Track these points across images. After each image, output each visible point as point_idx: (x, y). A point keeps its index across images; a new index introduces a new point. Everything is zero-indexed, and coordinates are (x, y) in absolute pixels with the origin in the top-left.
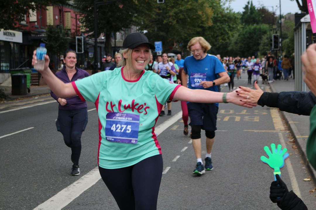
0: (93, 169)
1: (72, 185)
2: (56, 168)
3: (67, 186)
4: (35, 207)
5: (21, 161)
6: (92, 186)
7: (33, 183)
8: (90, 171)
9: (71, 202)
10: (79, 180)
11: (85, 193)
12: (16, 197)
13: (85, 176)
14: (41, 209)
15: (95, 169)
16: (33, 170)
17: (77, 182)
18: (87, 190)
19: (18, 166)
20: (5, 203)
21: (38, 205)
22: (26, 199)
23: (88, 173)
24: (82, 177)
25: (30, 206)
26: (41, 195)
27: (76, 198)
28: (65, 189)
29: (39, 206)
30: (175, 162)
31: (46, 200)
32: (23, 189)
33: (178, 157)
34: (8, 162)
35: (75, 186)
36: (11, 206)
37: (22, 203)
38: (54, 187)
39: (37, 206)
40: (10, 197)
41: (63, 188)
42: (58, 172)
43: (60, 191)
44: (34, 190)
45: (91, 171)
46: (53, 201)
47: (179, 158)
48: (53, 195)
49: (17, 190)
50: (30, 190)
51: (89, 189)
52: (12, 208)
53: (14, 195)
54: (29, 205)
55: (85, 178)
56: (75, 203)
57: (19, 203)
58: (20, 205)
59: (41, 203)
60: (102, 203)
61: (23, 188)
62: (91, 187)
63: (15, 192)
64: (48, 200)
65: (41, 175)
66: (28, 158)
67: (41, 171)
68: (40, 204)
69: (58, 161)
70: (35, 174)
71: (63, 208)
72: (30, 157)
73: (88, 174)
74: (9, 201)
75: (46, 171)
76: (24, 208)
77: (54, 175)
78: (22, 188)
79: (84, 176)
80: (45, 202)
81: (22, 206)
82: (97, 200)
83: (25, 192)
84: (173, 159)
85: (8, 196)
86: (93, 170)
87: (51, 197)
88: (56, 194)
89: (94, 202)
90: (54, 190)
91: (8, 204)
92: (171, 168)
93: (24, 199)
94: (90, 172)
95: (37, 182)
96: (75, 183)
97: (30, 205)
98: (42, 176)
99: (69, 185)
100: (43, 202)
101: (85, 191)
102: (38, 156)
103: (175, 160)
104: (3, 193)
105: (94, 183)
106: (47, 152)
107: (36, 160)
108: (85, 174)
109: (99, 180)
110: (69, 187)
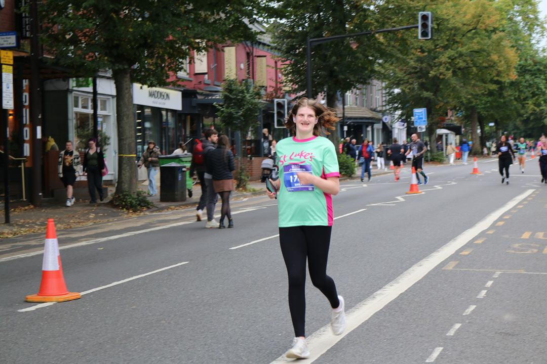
2: (220, 346)
5: (155, 330)
16: (175, 349)
19: (148, 340)
23: (280, 358)
30: (451, 338)
33: (458, 326)
34: (131, 330)
42: (221, 354)
47: (458, 329)
65: (189, 359)
66: (169, 323)
67: (190, 350)
69: (225, 331)
72: (172, 322)
75: (199, 351)
77: (213, 359)
84: (448, 330)
92: (443, 350)
98: (191, 361)
102: (189, 320)
103: (451, 333)
106: (206, 312)
107: (182, 329)
108: (274, 360)
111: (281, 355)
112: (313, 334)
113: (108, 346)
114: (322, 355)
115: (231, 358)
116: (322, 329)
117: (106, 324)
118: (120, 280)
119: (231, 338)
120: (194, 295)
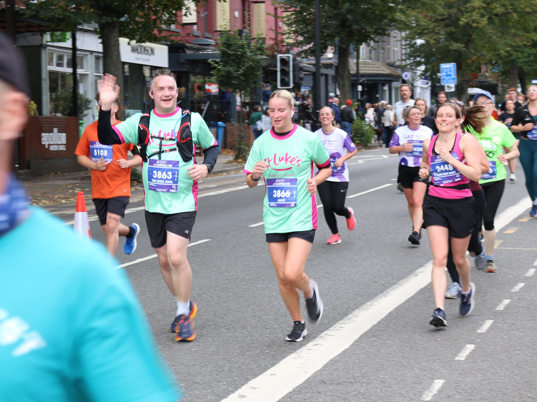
0: (340, 320)
1: (304, 348)
2: (269, 317)
3: (296, 350)
4: (243, 384)
6: (344, 352)
7: (229, 342)
8: (335, 323)
9: (309, 379)
10: (317, 339)
11: (332, 362)
12: (205, 365)
13: (327, 332)
14: (255, 388)
15: (343, 320)
16: (226, 320)
17: (314, 344)
18: (334, 358)
20: (186, 375)
21: (247, 380)
22: (224, 370)
23: (332, 328)
24: (322, 335)
25: (233, 383)
26: (249, 363)
27: (317, 372)
28: (293, 355)
29: (249, 382)
30: (501, 312)
31: (262, 373)
32: (214, 353)
33: (507, 302)
35: (310, 349)
36: (198, 381)
37: (218, 377)
38: (272, 351)
39: (247, 383)
40: (194, 365)
43: (284, 357)
44: (235, 355)
45: (338, 323)
46: (275, 375)
47: (508, 305)
48: (274, 364)
49: (204, 354)
50: (227, 354)
51: (339, 357)
52: (202, 385)
53: (200, 362)
54: (231, 380)
55: (326, 336)
56: (316, 380)
57: (212, 376)
58: (216, 380)
59: (253, 378)
60: (367, 382)
61: (214, 351)
62: (341, 353)
63: (201, 358)
64: (264, 374)
65: (243, 328)
66: (212, 297)
67: (241, 321)
68: (251, 379)
69: (270, 305)
70: (232, 326)
71: (296, 388)
72: (214, 296)
73: (332, 330)
74: (194, 372)
75: (250, 321)
76: (224, 385)
77: (266, 328)
78: (212, 350)
79: (325, 333)
80: (259, 376)
81: (219, 382)
82: (358, 377)
83: (220, 357)
84: (497, 305)
85: (190, 363)
86: (340, 322)
87: (269, 368)
88: (278, 362)
89: (352, 380)
90: (273, 356)
91: (192, 377)
92: (493, 323)
93: (220, 370)
94: (335, 326)
95: (237, 341)
96: (309, 346)
97: (234, 381)
98: (245, 330)
99: (299, 349)
100: (256, 376)
101: (331, 360)
102: (231, 294)
103: (501, 307)
104: (179, 357)
105: (347, 346)
106: (245, 287)
107: (227, 302)
108: (327, 329)
109: (356, 341)
110: (299, 351)
111: (333, 325)
112: (360, 308)
113: (159, 317)
114: (374, 326)
115: (284, 328)
116: (368, 303)
117: (148, 297)
118: (143, 257)
119: (278, 310)
120: (227, 272)
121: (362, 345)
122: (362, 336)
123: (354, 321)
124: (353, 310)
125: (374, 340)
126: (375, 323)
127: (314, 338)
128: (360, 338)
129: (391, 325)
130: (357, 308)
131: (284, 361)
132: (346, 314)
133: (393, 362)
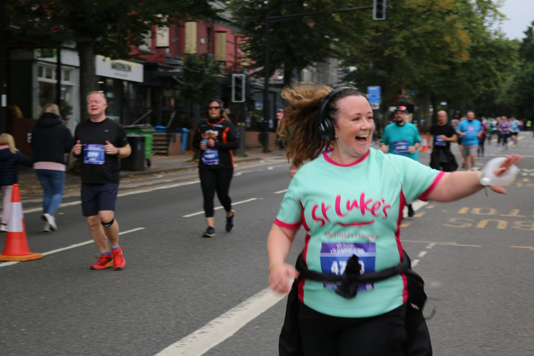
0: (233, 307)
1: (190, 336)
2: (169, 303)
3: (181, 338)
5: (110, 288)
6: (227, 340)
7: (122, 329)
8: (227, 310)
13: (217, 320)
15: (236, 307)
16: (128, 306)
17: (200, 332)
18: (215, 347)
19: (104, 297)
23: (223, 315)
24: (212, 322)
28: (177, 344)
34: (88, 288)
35: (195, 337)
38: (159, 339)
40: (77, 354)
41: (174, 342)
42: (170, 310)
43: (167, 345)
44: (121, 342)
45: (230, 310)
49: (92, 341)
50: (114, 342)
51: (219, 346)
53: (86, 351)
55: (215, 323)
61: (103, 339)
62: (223, 342)
63: (88, 345)
67: (141, 307)
69: (174, 291)
70: (130, 313)
73: (222, 317)
75: (150, 307)
77: (162, 315)
79: (215, 320)
83: (106, 345)
85: (75, 352)
86: (233, 309)
90: (158, 344)
94: (226, 313)
95: (130, 328)
96: (196, 333)
98: (141, 316)
99: (184, 336)
101: (212, 349)
102: (142, 280)
104: (67, 345)
105: (230, 334)
106: (158, 273)
107: (136, 288)
108: (218, 316)
109: (241, 329)
110: (184, 338)
111: (224, 312)
112: (255, 295)
113: (67, 301)
114: (262, 314)
116: (263, 291)
118: (79, 243)
119: (180, 297)
120: (148, 258)
121: (245, 333)
122: (248, 324)
123: (246, 309)
124: (248, 296)
125: (258, 328)
126: (264, 310)
127: (203, 325)
128: (245, 326)
129: (278, 313)
130: (252, 295)
131: (166, 349)
132: (240, 301)
133: (269, 352)
